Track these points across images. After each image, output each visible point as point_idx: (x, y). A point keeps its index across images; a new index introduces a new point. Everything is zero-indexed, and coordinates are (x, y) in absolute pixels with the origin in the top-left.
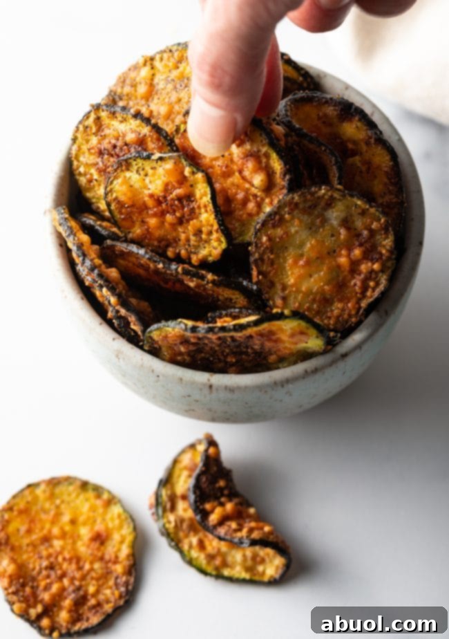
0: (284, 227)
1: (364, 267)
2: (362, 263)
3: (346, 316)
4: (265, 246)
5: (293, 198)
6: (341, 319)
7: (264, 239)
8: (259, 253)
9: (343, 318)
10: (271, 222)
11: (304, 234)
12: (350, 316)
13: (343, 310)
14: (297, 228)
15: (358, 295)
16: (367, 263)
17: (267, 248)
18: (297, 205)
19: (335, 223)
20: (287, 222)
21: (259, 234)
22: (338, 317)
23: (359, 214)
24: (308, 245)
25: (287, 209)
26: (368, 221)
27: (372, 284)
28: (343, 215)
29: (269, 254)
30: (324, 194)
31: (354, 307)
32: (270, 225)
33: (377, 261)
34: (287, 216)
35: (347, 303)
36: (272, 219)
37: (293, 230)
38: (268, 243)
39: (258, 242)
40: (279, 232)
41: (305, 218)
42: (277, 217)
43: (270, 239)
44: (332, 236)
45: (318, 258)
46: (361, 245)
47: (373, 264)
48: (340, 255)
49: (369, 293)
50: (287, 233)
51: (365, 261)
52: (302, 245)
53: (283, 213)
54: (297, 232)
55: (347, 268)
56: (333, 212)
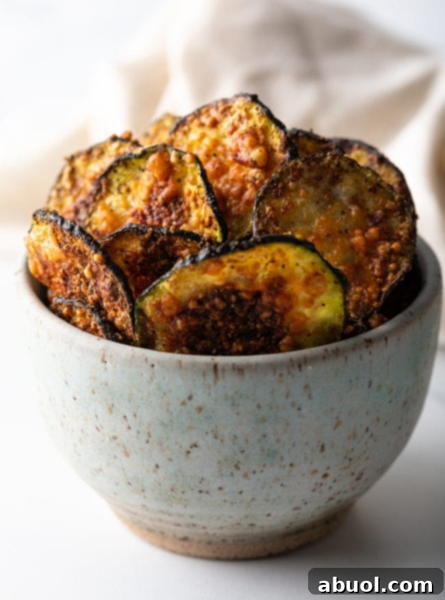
0: (288, 198)
1: (381, 249)
2: (379, 245)
3: (366, 301)
4: (269, 216)
5: (296, 164)
6: (361, 303)
7: (268, 209)
8: (263, 223)
9: (363, 303)
10: (274, 191)
11: (312, 208)
12: (371, 301)
13: (362, 294)
14: (303, 200)
15: (378, 280)
16: (384, 244)
17: (271, 218)
18: (301, 170)
19: (344, 199)
20: (291, 191)
21: (261, 203)
22: (357, 303)
23: (370, 190)
24: (317, 221)
25: (290, 177)
26: (381, 200)
27: (392, 266)
28: (352, 190)
29: (274, 226)
30: (330, 163)
31: (375, 291)
32: (273, 194)
33: (395, 240)
34: (291, 184)
35: (366, 288)
36: (275, 187)
37: (299, 201)
38: (271, 213)
39: (261, 212)
40: (284, 202)
41: (311, 190)
42: (280, 185)
43: (273, 209)
44: (343, 213)
45: (328, 235)
46: (375, 225)
47: (391, 244)
48: (354, 236)
49: (390, 277)
50: (291, 203)
51: (382, 242)
52: (309, 221)
53: (286, 181)
54: (303, 204)
55: (363, 248)
56: (341, 186)
